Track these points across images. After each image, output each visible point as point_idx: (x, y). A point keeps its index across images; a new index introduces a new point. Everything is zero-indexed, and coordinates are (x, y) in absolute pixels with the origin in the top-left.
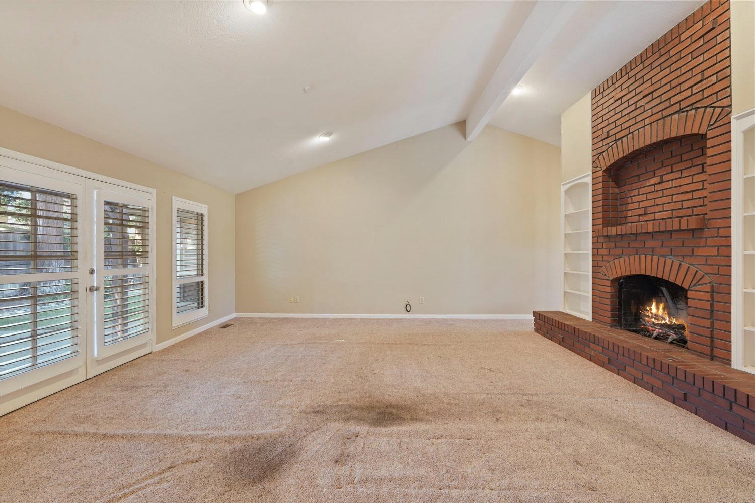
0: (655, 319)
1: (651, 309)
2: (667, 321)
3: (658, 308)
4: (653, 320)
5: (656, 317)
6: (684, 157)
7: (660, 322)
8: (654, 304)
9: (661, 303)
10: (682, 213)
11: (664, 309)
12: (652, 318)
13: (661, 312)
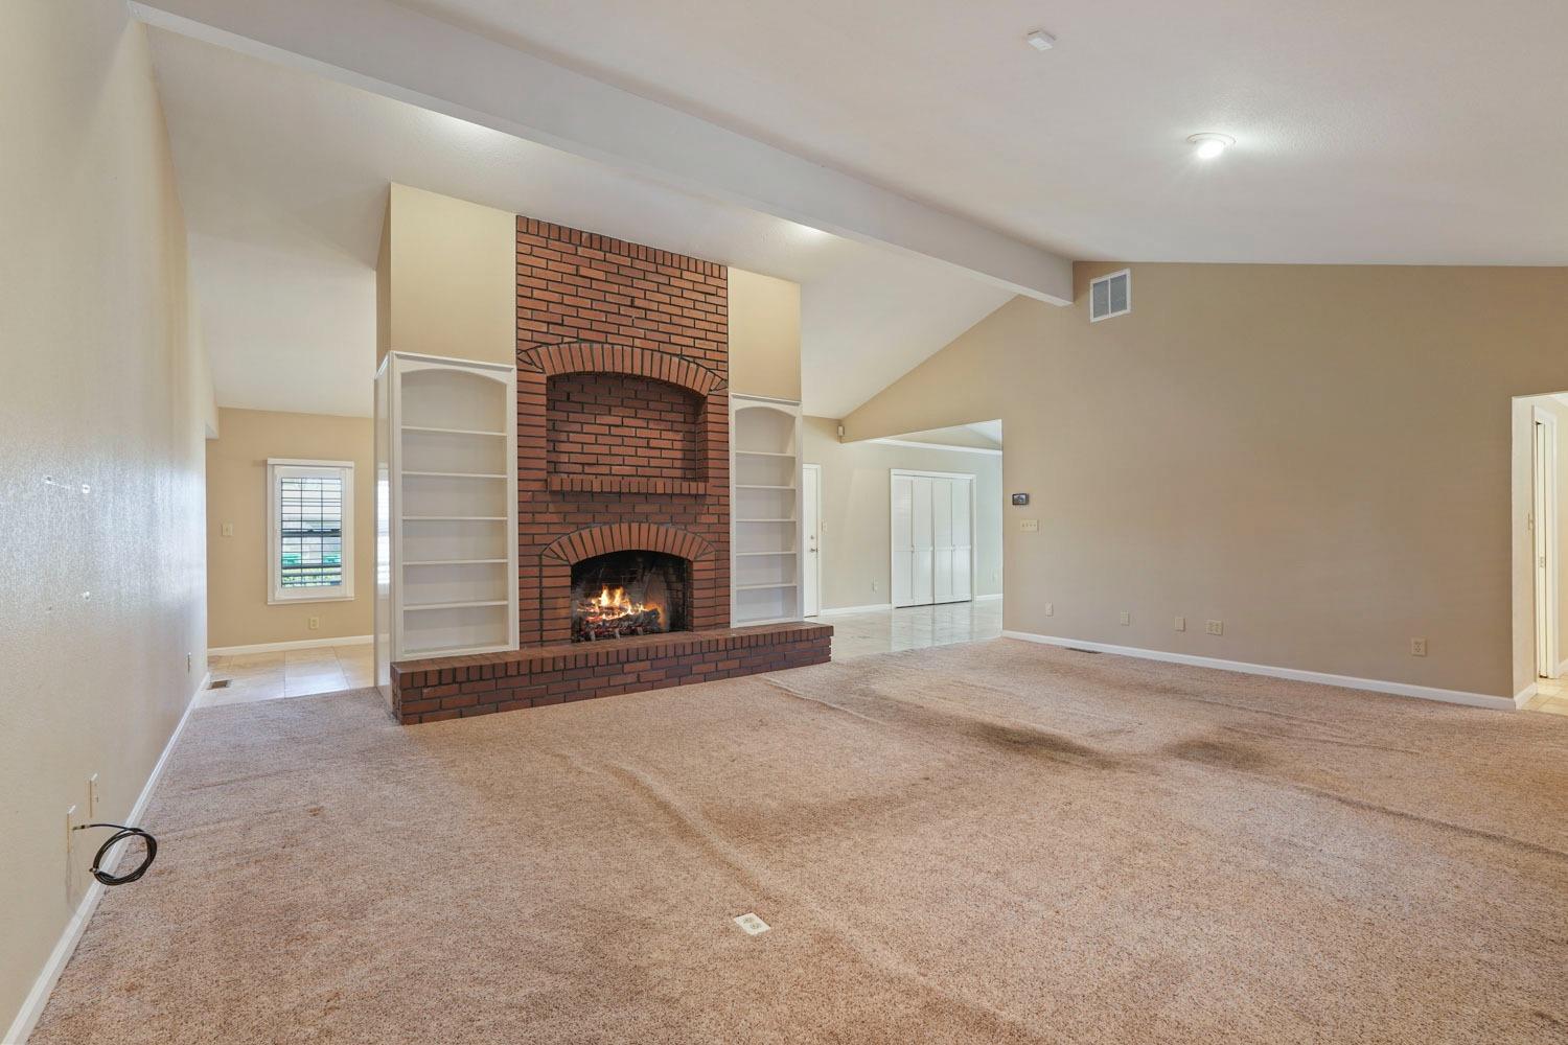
0: (608, 614)
1: (599, 602)
2: (630, 612)
3: (612, 596)
4: (604, 617)
5: (610, 610)
6: (652, 405)
7: (616, 617)
8: (605, 592)
9: (618, 588)
10: (649, 471)
11: (623, 594)
12: (601, 614)
13: (617, 601)
